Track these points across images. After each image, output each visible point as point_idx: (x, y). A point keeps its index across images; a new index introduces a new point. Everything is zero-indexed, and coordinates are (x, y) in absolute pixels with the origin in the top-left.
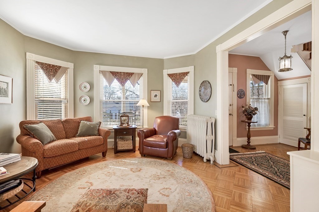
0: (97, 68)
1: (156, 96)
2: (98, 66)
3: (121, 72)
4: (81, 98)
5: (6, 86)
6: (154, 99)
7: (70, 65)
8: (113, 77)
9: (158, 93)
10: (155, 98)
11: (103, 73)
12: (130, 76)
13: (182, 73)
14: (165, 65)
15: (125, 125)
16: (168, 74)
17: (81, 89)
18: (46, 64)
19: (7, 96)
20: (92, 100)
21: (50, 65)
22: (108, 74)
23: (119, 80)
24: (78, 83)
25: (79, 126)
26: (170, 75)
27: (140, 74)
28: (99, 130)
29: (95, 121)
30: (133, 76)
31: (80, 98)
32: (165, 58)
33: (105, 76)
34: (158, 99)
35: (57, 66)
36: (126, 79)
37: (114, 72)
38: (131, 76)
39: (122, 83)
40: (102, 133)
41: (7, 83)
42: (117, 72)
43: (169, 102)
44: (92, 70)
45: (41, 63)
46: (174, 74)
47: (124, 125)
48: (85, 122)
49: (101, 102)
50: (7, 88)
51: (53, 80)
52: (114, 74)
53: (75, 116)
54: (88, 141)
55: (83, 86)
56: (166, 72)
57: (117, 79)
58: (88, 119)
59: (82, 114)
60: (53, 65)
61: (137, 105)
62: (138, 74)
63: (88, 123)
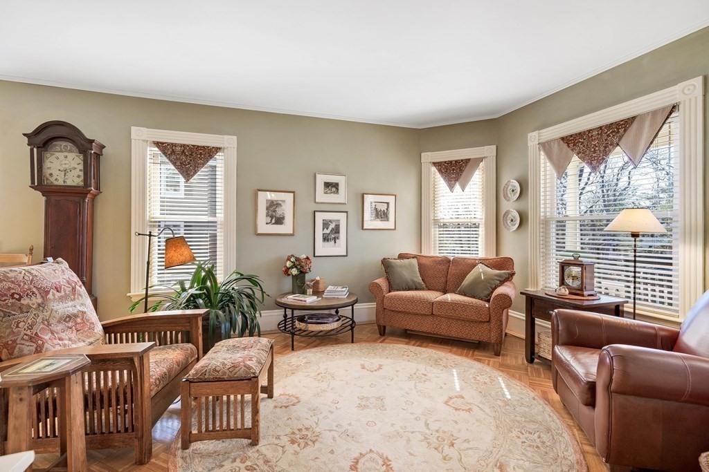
0: (533, 140)
2: (536, 133)
3: (589, 131)
5: (386, 207)
7: (488, 151)
8: (569, 149)
11: (548, 146)
12: (621, 131)
17: (506, 196)
18: (445, 162)
19: (388, 220)
20: (523, 218)
21: (451, 162)
22: (555, 147)
23: (583, 155)
24: (502, 184)
27: (663, 110)
30: (633, 127)
31: (505, 214)
33: (549, 153)
35: (462, 161)
36: (606, 147)
37: (571, 136)
38: (625, 131)
39: (591, 164)
41: (388, 203)
42: (580, 133)
45: (438, 163)
50: (387, 209)
51: (457, 187)
52: (572, 141)
55: (509, 188)
57: (578, 154)
60: (456, 161)
62: (655, 114)
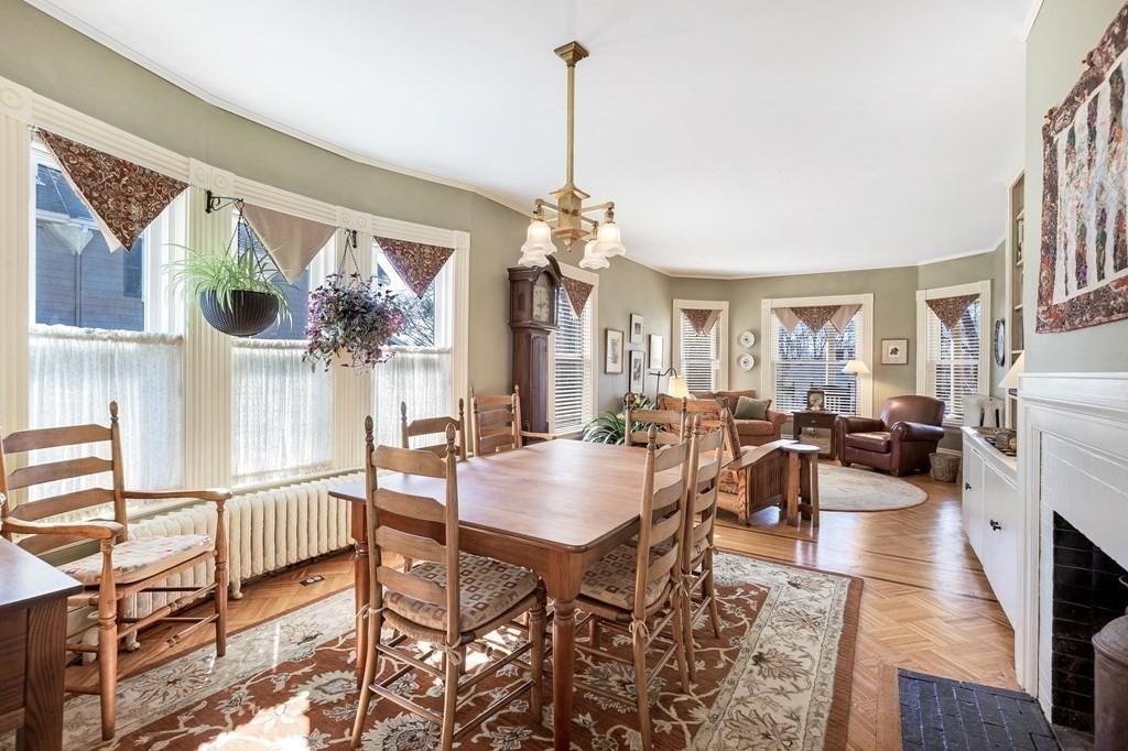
0: (767, 304)
1: (895, 351)
2: (769, 300)
4: (739, 359)
6: (889, 358)
7: (724, 305)
8: (796, 316)
9: (902, 346)
10: (893, 356)
11: (778, 311)
12: (833, 312)
13: (961, 297)
14: (922, 280)
15: (816, 408)
16: (927, 301)
17: (739, 343)
18: (693, 310)
20: (757, 361)
22: (786, 314)
23: (807, 322)
24: (736, 334)
25: (736, 403)
26: (931, 303)
27: (856, 305)
28: (767, 412)
29: (762, 398)
30: (839, 312)
32: (920, 264)
33: (781, 317)
34: (901, 357)
35: (706, 311)
36: (823, 320)
38: (835, 312)
39: (813, 328)
40: (772, 418)
43: (929, 365)
44: (758, 309)
45: (688, 310)
46: (941, 300)
47: (813, 409)
48: (746, 398)
49: (773, 365)
52: (799, 312)
53: (729, 389)
54: (750, 424)
55: (743, 337)
56: (921, 297)
57: (804, 320)
58: (752, 394)
59: (741, 385)
60: (700, 311)
61: (843, 371)
62: (851, 306)
63: (751, 400)
